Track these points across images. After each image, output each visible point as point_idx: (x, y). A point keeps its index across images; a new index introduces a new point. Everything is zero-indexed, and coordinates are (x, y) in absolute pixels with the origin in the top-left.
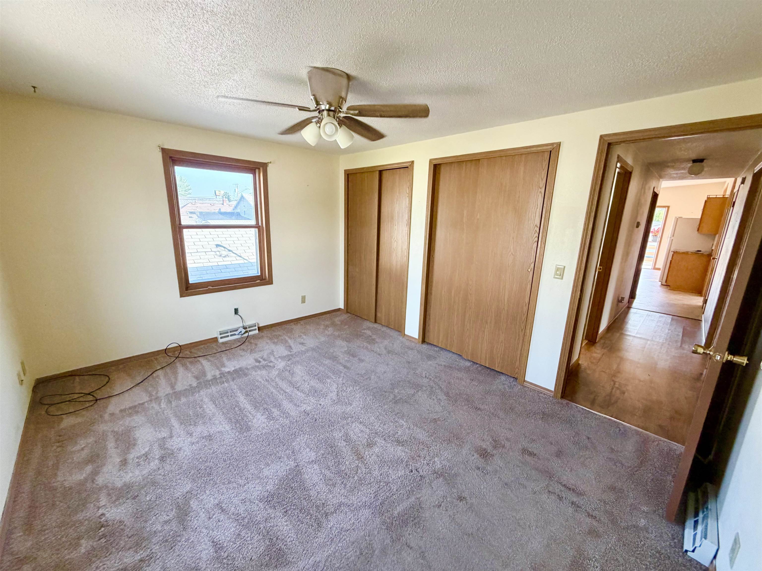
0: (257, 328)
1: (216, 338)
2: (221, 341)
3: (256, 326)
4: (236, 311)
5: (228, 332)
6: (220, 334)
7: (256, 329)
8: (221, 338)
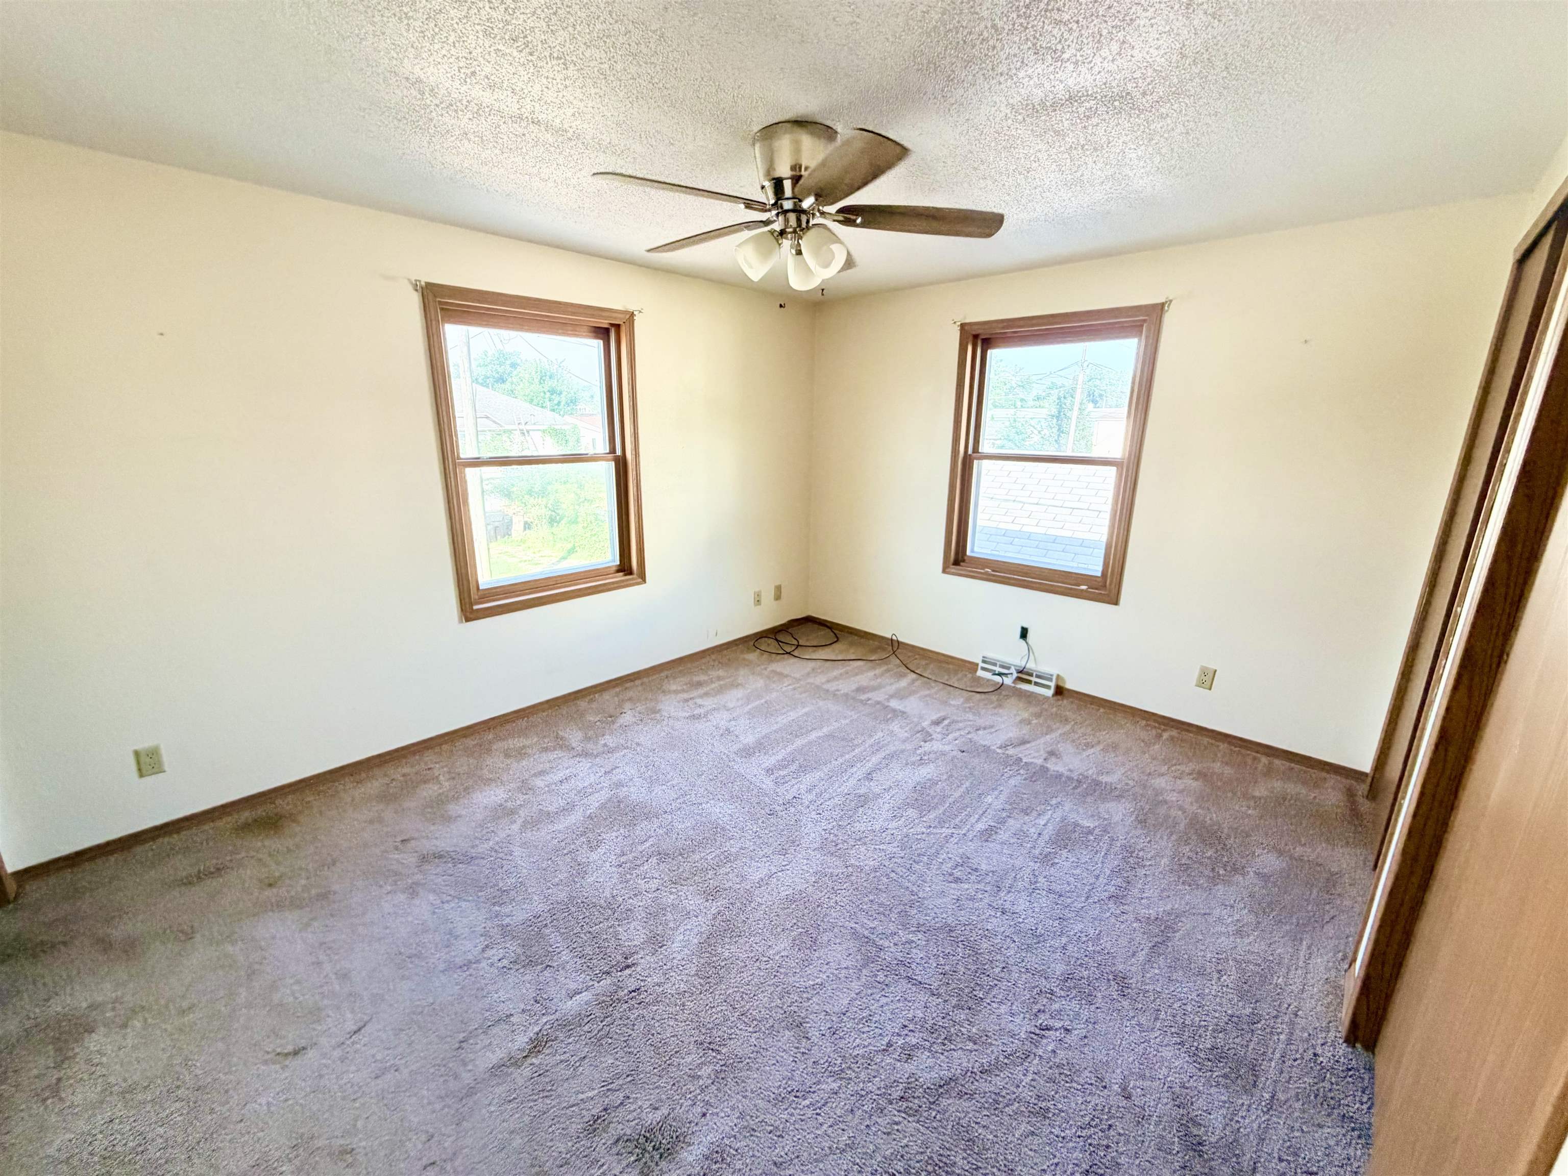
0: (1052, 684)
1: (977, 665)
2: (980, 673)
3: (1050, 680)
4: (1024, 633)
5: (995, 665)
6: (984, 662)
7: (1048, 687)
8: (983, 669)
